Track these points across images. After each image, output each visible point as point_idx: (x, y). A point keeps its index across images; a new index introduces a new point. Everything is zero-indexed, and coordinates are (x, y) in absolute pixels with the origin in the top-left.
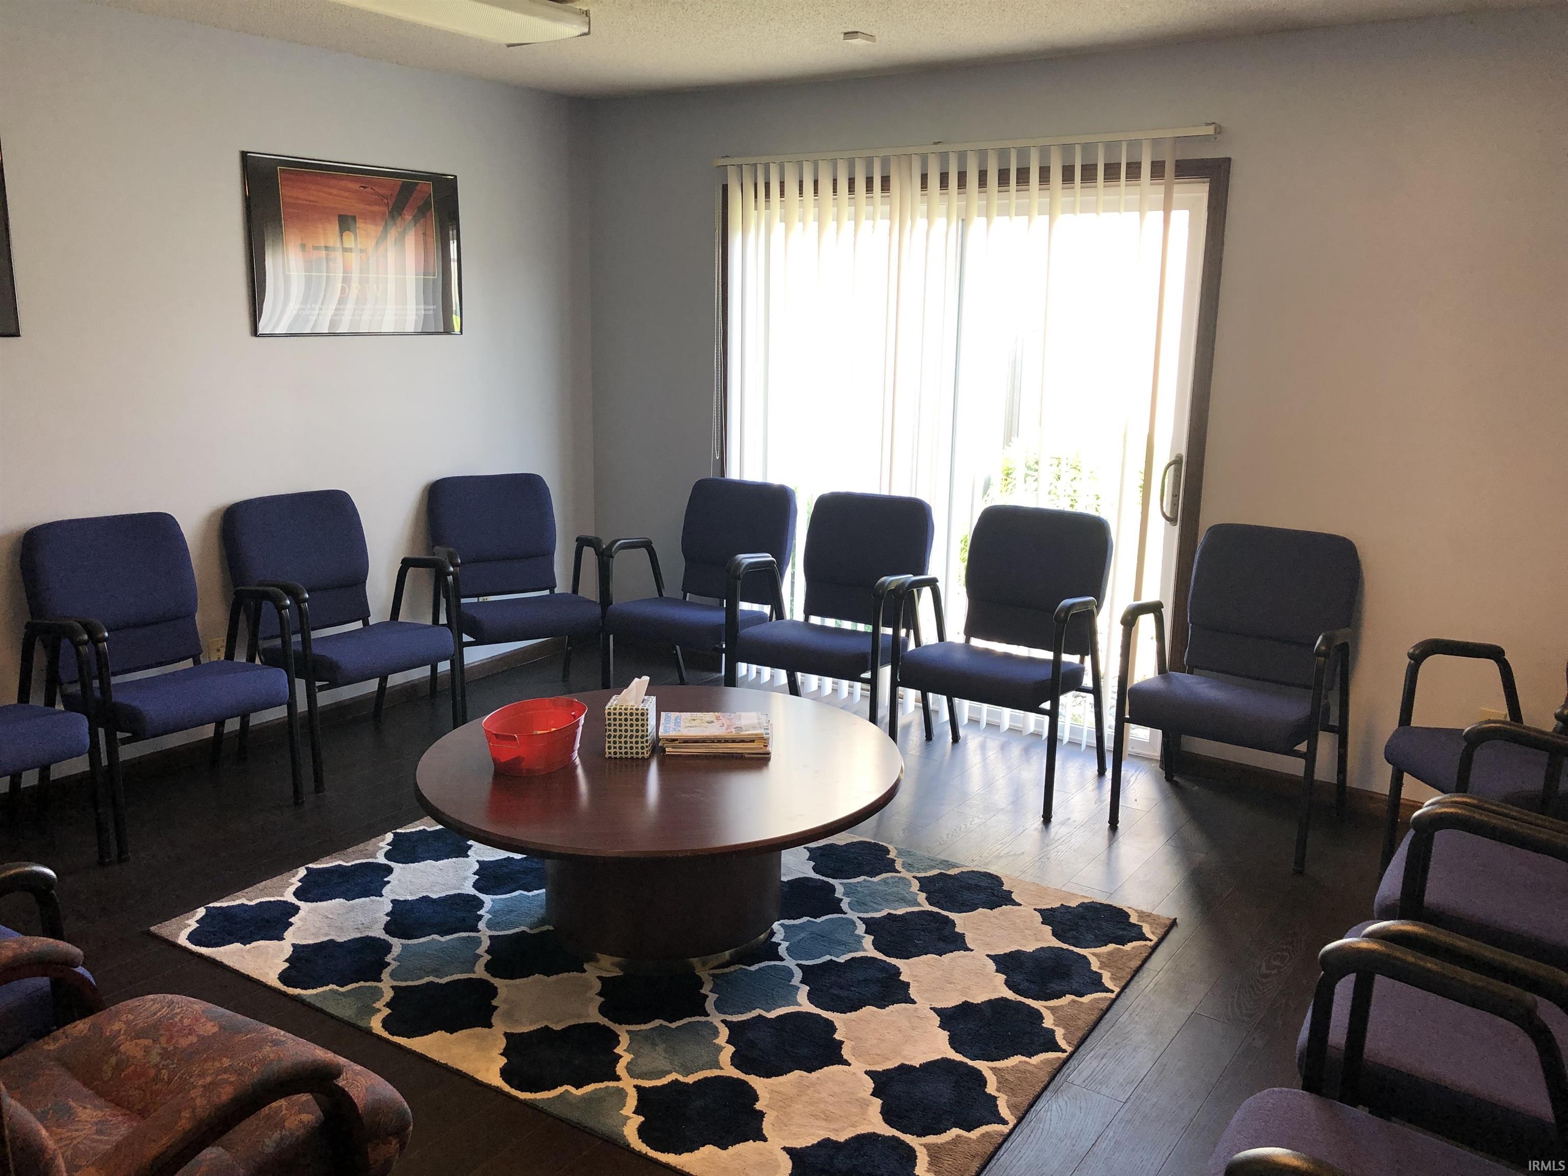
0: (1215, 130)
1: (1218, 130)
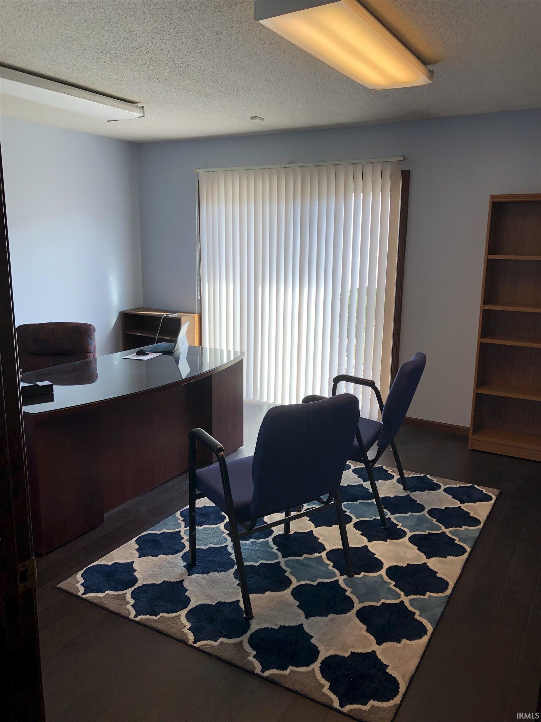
0: (403, 158)
1: (405, 158)
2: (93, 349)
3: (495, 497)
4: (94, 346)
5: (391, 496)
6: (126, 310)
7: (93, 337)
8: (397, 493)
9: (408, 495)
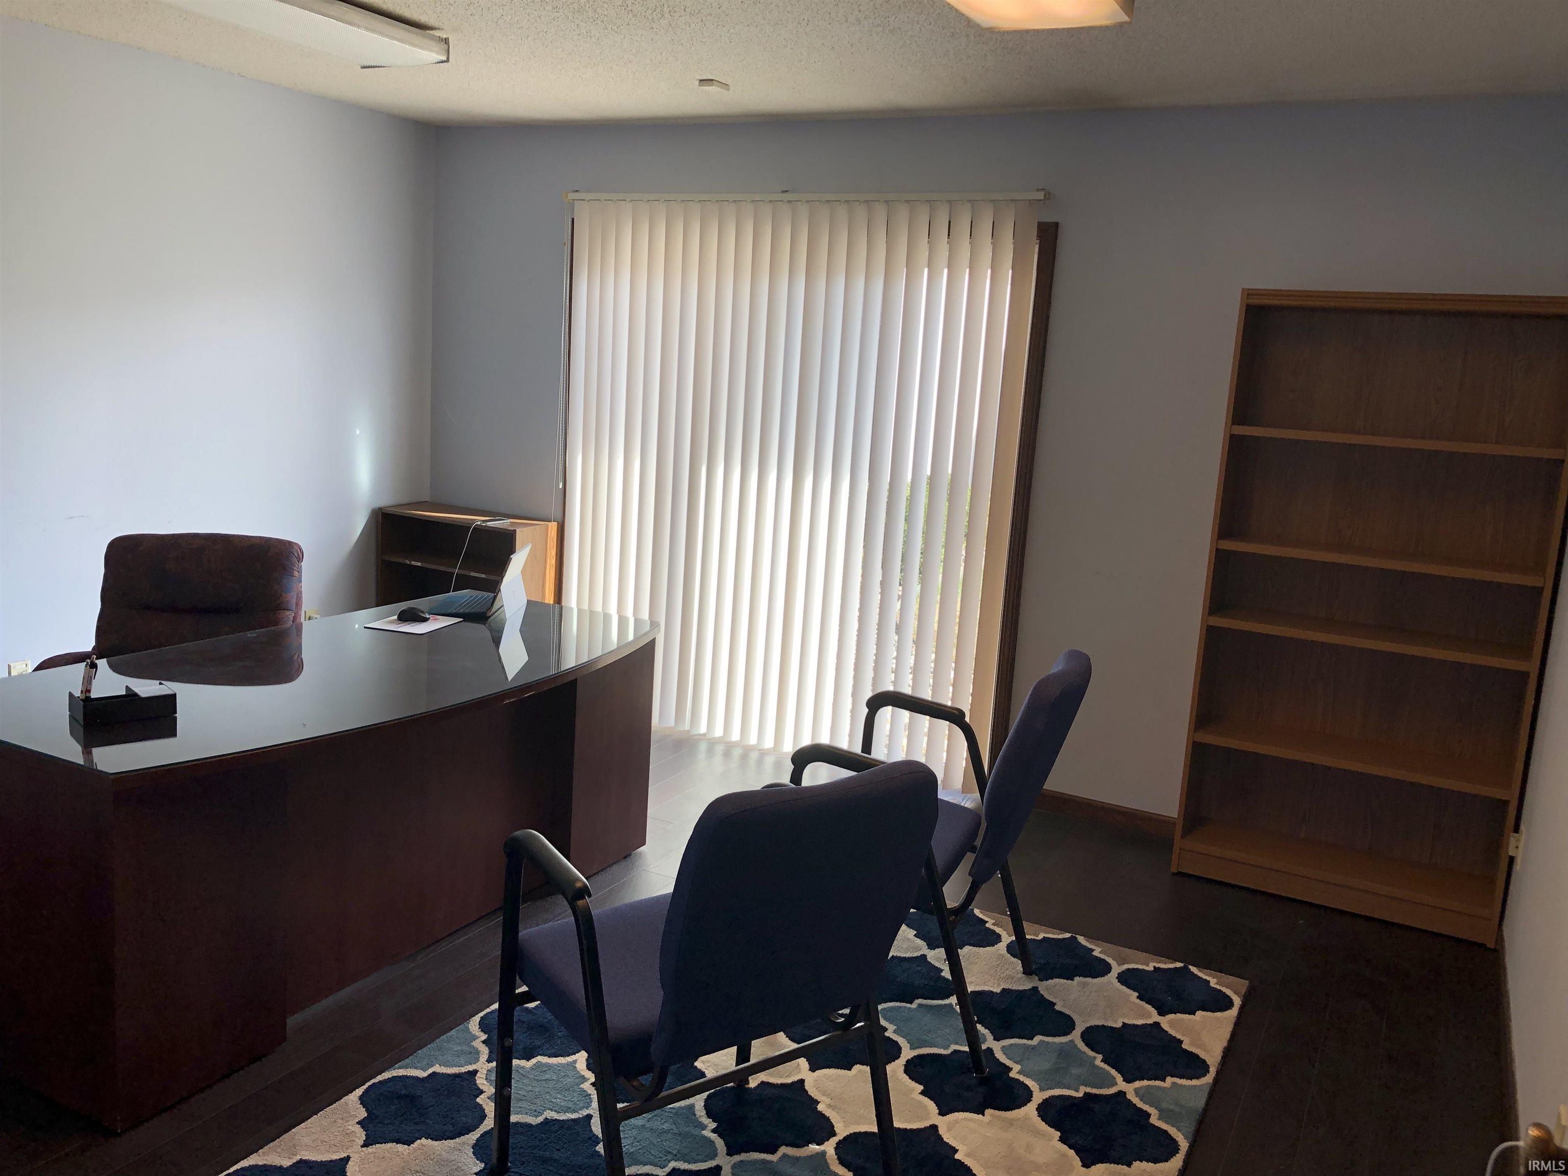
0: (1045, 195)
1: (1047, 196)
2: (294, 600)
3: (1239, 999)
4: (298, 595)
5: (995, 990)
6: (386, 505)
7: (296, 573)
8: (1009, 981)
9: (1035, 989)
